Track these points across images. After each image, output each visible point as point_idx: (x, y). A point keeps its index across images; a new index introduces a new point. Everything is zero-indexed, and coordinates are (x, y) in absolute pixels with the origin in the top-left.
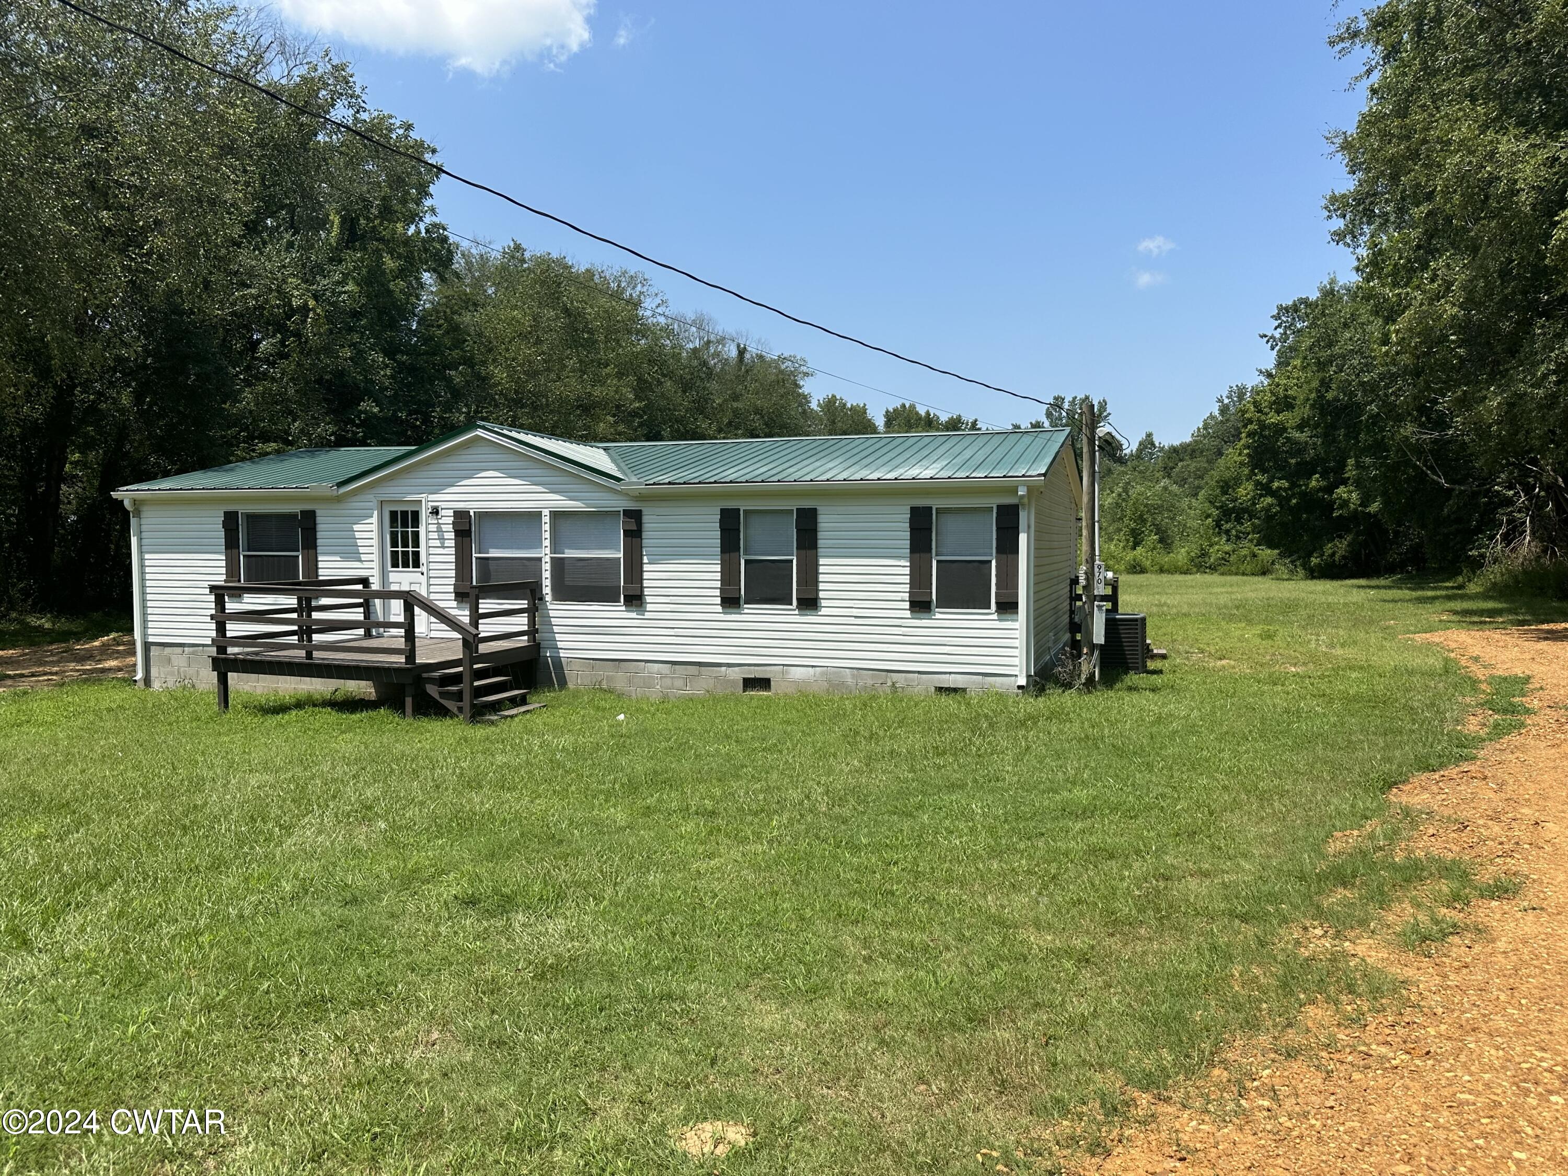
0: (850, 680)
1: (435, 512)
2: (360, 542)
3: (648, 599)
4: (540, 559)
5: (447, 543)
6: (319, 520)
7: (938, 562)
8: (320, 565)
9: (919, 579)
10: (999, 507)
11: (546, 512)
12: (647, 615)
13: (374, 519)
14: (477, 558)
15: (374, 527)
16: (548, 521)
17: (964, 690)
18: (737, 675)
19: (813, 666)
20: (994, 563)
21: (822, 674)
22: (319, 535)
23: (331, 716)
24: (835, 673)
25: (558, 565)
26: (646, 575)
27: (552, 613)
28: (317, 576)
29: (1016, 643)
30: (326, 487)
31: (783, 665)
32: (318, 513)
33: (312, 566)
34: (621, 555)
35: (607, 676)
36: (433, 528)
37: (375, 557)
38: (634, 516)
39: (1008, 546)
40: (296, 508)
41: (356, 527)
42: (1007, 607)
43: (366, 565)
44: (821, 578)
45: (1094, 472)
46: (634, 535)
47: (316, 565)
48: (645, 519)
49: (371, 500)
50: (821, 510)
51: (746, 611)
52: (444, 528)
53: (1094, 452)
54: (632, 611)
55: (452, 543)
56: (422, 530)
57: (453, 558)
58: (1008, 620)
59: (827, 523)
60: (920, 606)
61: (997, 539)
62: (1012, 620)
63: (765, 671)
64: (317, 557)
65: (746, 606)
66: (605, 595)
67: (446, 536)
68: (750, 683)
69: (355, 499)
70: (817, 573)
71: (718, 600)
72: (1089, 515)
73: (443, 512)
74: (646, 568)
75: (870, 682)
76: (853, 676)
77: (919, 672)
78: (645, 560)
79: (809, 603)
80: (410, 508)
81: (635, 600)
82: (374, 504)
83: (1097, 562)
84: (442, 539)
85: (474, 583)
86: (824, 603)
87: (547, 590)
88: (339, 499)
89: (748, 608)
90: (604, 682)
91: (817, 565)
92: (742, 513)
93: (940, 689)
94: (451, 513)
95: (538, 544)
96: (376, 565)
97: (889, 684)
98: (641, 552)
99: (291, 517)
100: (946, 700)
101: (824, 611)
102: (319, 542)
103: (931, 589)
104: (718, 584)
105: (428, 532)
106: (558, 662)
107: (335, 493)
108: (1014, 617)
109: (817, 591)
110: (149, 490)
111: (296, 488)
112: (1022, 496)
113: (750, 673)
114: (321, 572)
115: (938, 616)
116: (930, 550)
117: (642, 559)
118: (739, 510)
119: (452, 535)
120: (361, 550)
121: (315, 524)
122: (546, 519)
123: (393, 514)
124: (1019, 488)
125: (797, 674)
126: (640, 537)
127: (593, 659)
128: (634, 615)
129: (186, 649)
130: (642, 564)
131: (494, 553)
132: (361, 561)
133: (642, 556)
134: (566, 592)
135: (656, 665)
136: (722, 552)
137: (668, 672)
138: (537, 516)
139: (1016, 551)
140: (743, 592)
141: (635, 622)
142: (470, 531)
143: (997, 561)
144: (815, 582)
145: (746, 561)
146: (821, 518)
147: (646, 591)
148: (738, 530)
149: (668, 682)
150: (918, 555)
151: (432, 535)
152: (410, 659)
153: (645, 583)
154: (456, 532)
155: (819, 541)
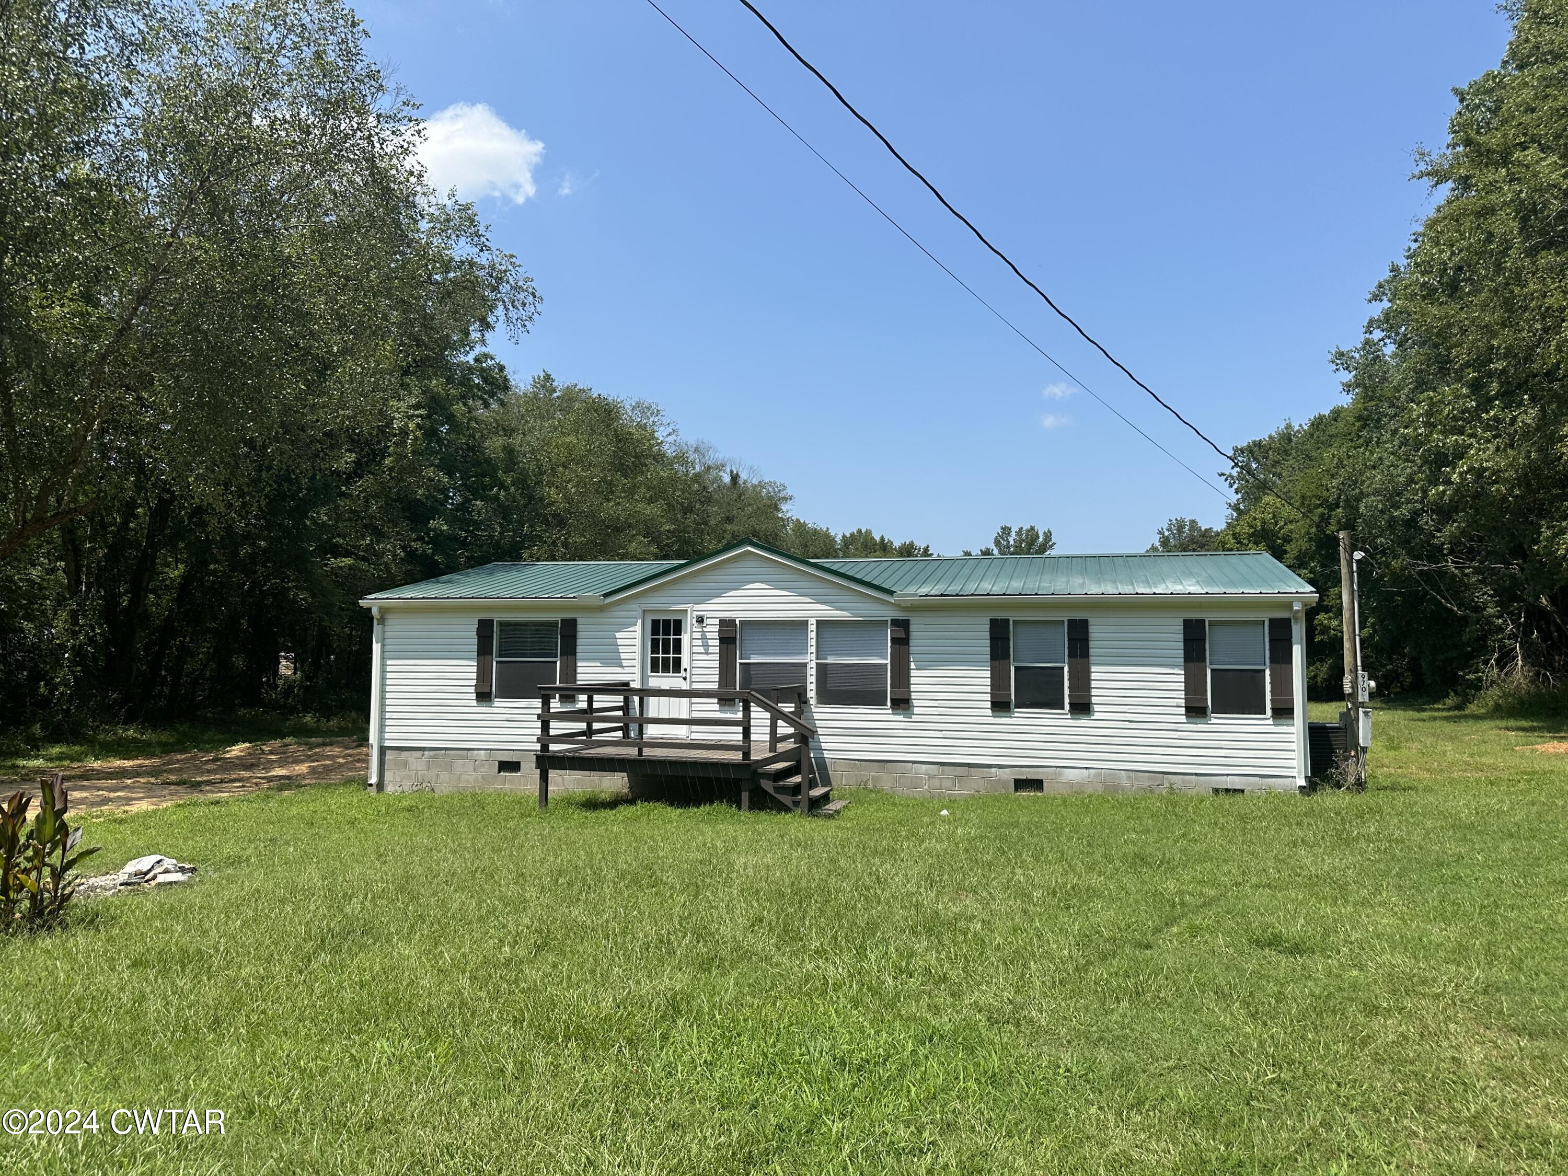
0: (1125, 782)
1: (700, 620)
2: (621, 649)
3: (915, 703)
4: (805, 665)
5: (711, 650)
6: (579, 628)
7: (1212, 670)
8: (579, 670)
9: (1193, 686)
10: (1272, 621)
11: (812, 621)
12: (914, 718)
13: (638, 627)
14: (741, 664)
15: (638, 635)
16: (814, 629)
17: (1243, 791)
18: (1008, 776)
19: (1087, 768)
20: (1268, 672)
21: (1098, 775)
22: (579, 642)
23: (579, 815)
24: (1110, 775)
25: (822, 670)
26: (913, 680)
27: (816, 716)
28: (575, 680)
29: (1294, 746)
30: (592, 595)
31: (1056, 767)
32: (579, 621)
33: (570, 672)
34: (888, 661)
35: (873, 776)
36: (698, 635)
37: (637, 663)
38: (902, 626)
39: (1281, 656)
40: (557, 617)
41: (618, 635)
42: (1283, 712)
43: (627, 670)
44: (1094, 684)
45: (1353, 591)
46: (902, 642)
47: (575, 670)
48: (913, 627)
49: (635, 609)
50: (1092, 621)
51: (1016, 715)
52: (709, 635)
53: (1353, 572)
54: (900, 714)
55: (717, 650)
56: (685, 638)
57: (717, 664)
58: (1283, 725)
59: (1099, 634)
60: (1195, 711)
61: (1270, 649)
62: (1287, 725)
63: (1038, 773)
64: (576, 663)
65: (1016, 710)
66: (873, 698)
67: (711, 643)
68: (1020, 784)
69: (614, 609)
70: (1089, 680)
71: (989, 705)
72: (1351, 630)
73: (709, 621)
74: (913, 673)
75: (1146, 784)
76: (1129, 778)
77: (1196, 774)
78: (913, 666)
79: (1082, 707)
80: (672, 617)
81: (902, 703)
82: (640, 613)
83: (1360, 672)
84: (706, 646)
85: (738, 689)
86: (1096, 708)
87: (812, 693)
88: (602, 609)
89: (1019, 712)
90: (870, 783)
91: (1088, 672)
92: (1011, 623)
93: (1216, 791)
94: (717, 621)
95: (804, 651)
96: (637, 670)
97: (1166, 785)
98: (909, 658)
99: (552, 625)
100: (1226, 801)
101: (1097, 716)
102: (579, 648)
103: (1206, 694)
104: (988, 689)
105: (692, 639)
106: (822, 765)
107: (601, 603)
108: (1290, 722)
109: (1090, 696)
110: (399, 598)
111: (561, 597)
112: (1297, 611)
113: (1022, 774)
114: (579, 677)
115: (1214, 721)
116: (1204, 660)
117: (909, 665)
118: (1009, 620)
119: (717, 642)
120: (623, 656)
121: (576, 631)
122: (812, 627)
123: (655, 623)
124: (1294, 604)
125: (1071, 775)
126: (908, 644)
127: (858, 760)
128: (901, 718)
129: (426, 753)
130: (909, 669)
131: (754, 660)
132: (622, 667)
133: (909, 662)
134: (828, 696)
135: (924, 766)
136: (991, 659)
137: (936, 773)
138: (805, 624)
139: (1290, 661)
140: (1013, 697)
141: (902, 725)
142: (735, 638)
143: (1271, 670)
144: (1088, 688)
145: (1016, 669)
146: (1092, 629)
147: (914, 695)
148: (1008, 639)
149: (936, 782)
150: (1191, 665)
151: (695, 642)
152: (747, 755)
153: (913, 688)
154: (721, 639)
155: (1091, 651)
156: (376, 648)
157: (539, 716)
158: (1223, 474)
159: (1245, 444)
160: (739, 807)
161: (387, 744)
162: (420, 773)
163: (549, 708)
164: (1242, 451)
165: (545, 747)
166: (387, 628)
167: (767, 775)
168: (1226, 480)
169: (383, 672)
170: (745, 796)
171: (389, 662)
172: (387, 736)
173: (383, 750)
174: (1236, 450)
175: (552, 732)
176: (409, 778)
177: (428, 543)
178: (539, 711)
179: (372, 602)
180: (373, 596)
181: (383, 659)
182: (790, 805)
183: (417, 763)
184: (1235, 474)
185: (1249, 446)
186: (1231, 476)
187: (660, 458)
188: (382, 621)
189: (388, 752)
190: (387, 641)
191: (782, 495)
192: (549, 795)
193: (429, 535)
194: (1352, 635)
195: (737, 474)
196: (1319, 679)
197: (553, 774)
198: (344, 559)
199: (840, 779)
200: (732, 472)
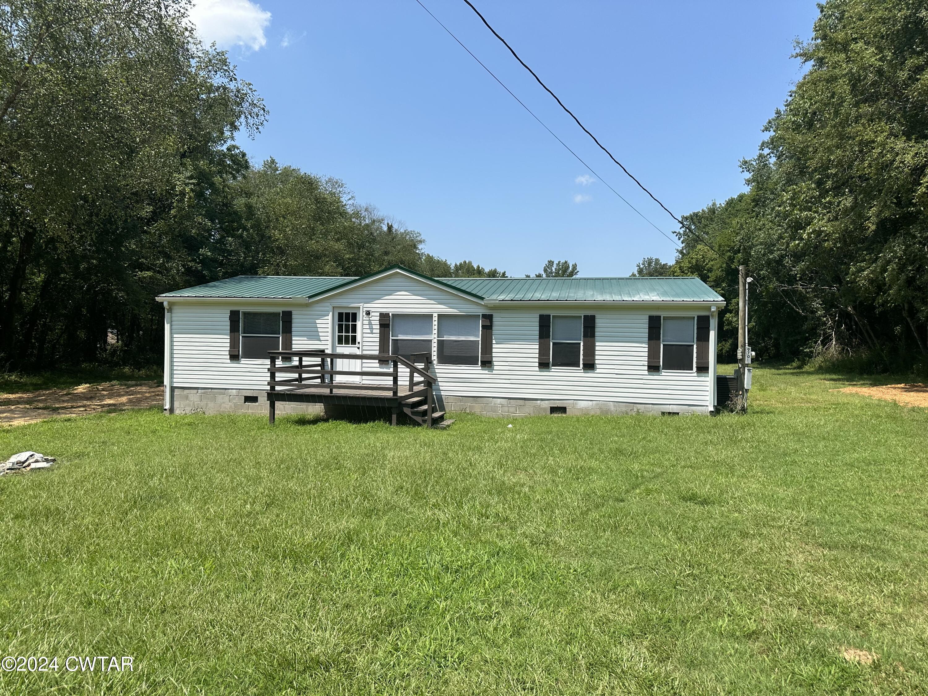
0: (612, 408)
1: (368, 313)
2: (320, 330)
3: (495, 363)
4: (431, 341)
5: (374, 331)
6: (293, 316)
7: (664, 345)
8: (293, 342)
9: (653, 354)
10: (699, 317)
11: (435, 315)
12: (494, 372)
13: (330, 317)
14: (392, 340)
15: (330, 321)
16: (436, 319)
17: (678, 414)
18: (547, 405)
19: (591, 401)
20: (695, 346)
21: (597, 404)
22: (293, 325)
23: (294, 428)
24: (604, 404)
25: (441, 343)
26: (494, 350)
27: (437, 371)
28: (291, 348)
29: (707, 388)
30: (301, 296)
31: (574, 400)
32: (293, 313)
33: (288, 344)
34: (480, 339)
35: (469, 406)
36: (367, 322)
37: (330, 338)
38: (488, 318)
39: (703, 338)
40: (280, 310)
41: (317, 321)
42: (703, 369)
43: (323, 343)
44: (597, 353)
45: (745, 300)
46: (488, 328)
47: (291, 342)
48: (494, 319)
49: (328, 306)
50: (597, 316)
51: (553, 370)
52: (373, 322)
53: (746, 290)
54: (486, 370)
55: (378, 331)
56: (359, 324)
57: (378, 340)
58: (702, 376)
59: (601, 323)
60: (653, 368)
61: (697, 333)
62: (705, 377)
63: (564, 403)
64: (291, 338)
65: (553, 367)
66: (470, 360)
67: (374, 327)
68: (554, 410)
69: (316, 305)
70: (594, 350)
71: (537, 364)
72: (743, 322)
73: (372, 314)
74: (494, 346)
75: (624, 409)
76: (615, 406)
77: (652, 404)
78: (494, 342)
79: (590, 366)
80: (351, 311)
81: (487, 364)
82: (331, 308)
83: (747, 347)
84: (371, 329)
85: (390, 355)
86: (598, 366)
87: (434, 358)
88: (307, 305)
90: (468, 409)
91: (594, 346)
92: (551, 317)
93: (663, 413)
94: (378, 314)
95: (431, 333)
96: (330, 343)
97: (635, 410)
98: (492, 337)
99: (276, 315)
100: (669, 419)
101: (598, 371)
102: (293, 329)
103: (660, 359)
104: (537, 355)
105: (363, 324)
106: (440, 399)
107: (307, 302)
108: (706, 375)
109: (594, 360)
110: (181, 297)
111: (282, 298)
112: (714, 312)
113: (555, 404)
114: (293, 346)
115: (663, 374)
116: (659, 339)
117: (492, 342)
118: (550, 315)
119: (378, 327)
120: (320, 334)
121: (291, 319)
122: (435, 318)
123: (340, 315)
124: (712, 307)
125: (582, 404)
126: (492, 329)
127: (461, 396)
128: (486, 372)
129: (199, 391)
130: (492, 344)
131: (401, 337)
132: (320, 340)
133: (492, 339)
134: (444, 359)
135: (499, 400)
136: (540, 338)
137: (506, 403)
138: (429, 317)
139: (708, 340)
140: (551, 360)
141: (487, 376)
142: (389, 324)
143: (697, 345)
144: (593, 355)
145: (553, 343)
146: (597, 321)
147: (494, 359)
148: (549, 326)
149: (506, 409)
150: (652, 342)
151: (365, 327)
152: (395, 393)
153: (494, 355)
154: (380, 325)
155: (596, 333)
156: (167, 327)
157: (269, 370)
158: (675, 232)
159: (688, 215)
160: (391, 424)
161: (175, 385)
162: (196, 403)
163: (275, 365)
164: (686, 218)
165: (273, 388)
166: (174, 315)
167: (407, 405)
168: (677, 236)
169: (172, 341)
170: (394, 417)
171: (175, 336)
172: (175, 380)
173: (173, 389)
174: (683, 217)
175: (277, 379)
176: (189, 405)
177: (199, 263)
178: (269, 367)
179: (164, 298)
180: (164, 295)
181: (171, 333)
182: (421, 422)
183: (194, 397)
184: (682, 232)
185: (691, 215)
186: (679, 233)
187: (343, 214)
188: (170, 310)
189: (176, 390)
190: (174, 323)
191: (419, 239)
192: (275, 416)
193: (199, 258)
194: (743, 326)
195: (392, 225)
196: (724, 351)
197: (278, 404)
198: (146, 272)
199: (450, 407)
200: (388, 224)
